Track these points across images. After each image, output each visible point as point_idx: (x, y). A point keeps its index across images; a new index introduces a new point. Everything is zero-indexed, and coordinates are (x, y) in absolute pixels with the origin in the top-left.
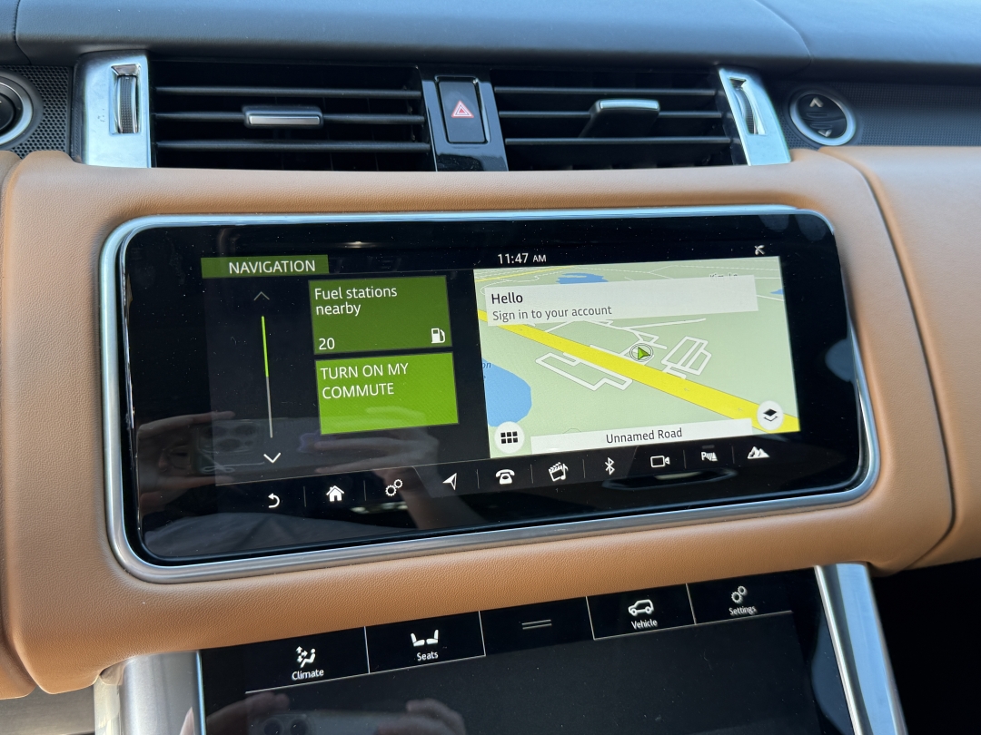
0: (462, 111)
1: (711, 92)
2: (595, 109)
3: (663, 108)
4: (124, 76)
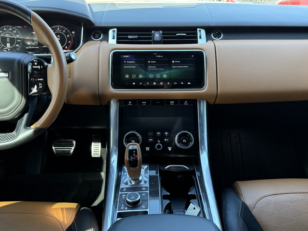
0: (157, 35)
1: (196, 32)
2: (176, 35)
4: (114, 31)
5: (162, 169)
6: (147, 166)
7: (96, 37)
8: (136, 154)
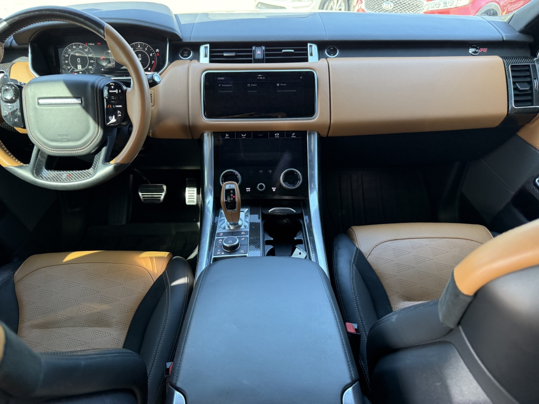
1: (306, 48)
2: (282, 52)
3: (294, 51)
4: (206, 47)
5: (265, 212)
6: (247, 209)
7: (184, 55)
8: (234, 194)
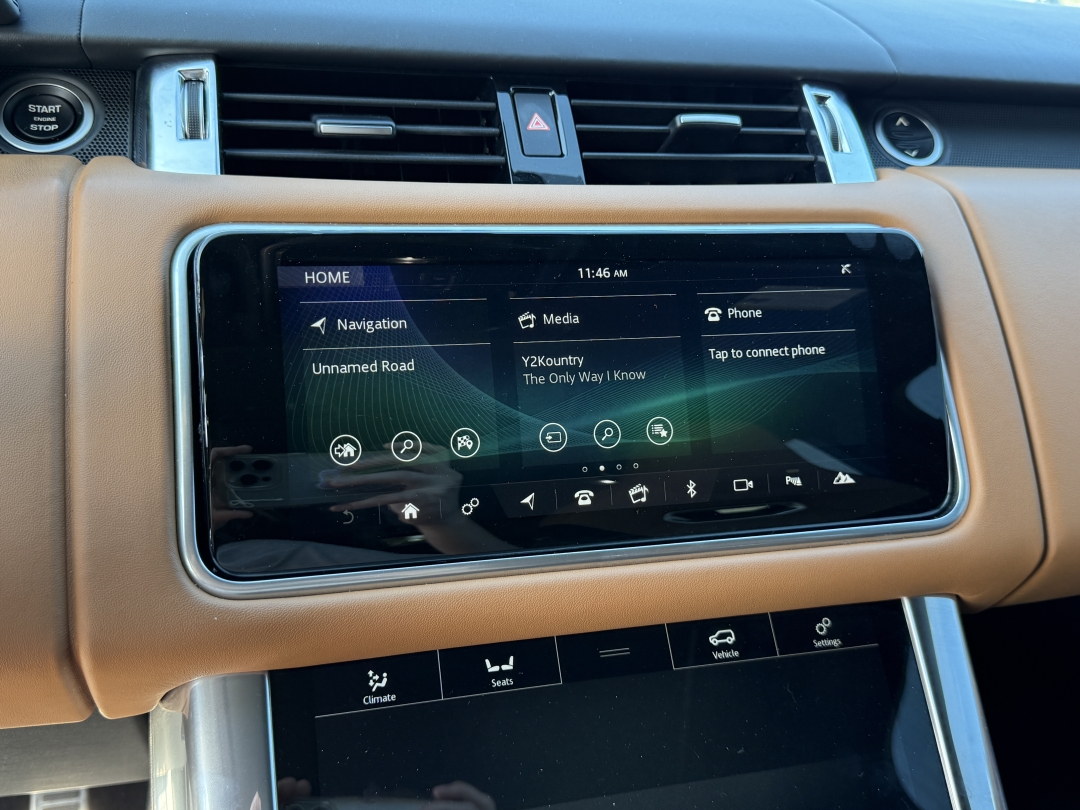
0: (537, 123)
1: (794, 108)
2: (675, 123)
3: (745, 124)
4: (191, 80)
7: (33, 127)
